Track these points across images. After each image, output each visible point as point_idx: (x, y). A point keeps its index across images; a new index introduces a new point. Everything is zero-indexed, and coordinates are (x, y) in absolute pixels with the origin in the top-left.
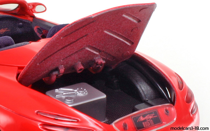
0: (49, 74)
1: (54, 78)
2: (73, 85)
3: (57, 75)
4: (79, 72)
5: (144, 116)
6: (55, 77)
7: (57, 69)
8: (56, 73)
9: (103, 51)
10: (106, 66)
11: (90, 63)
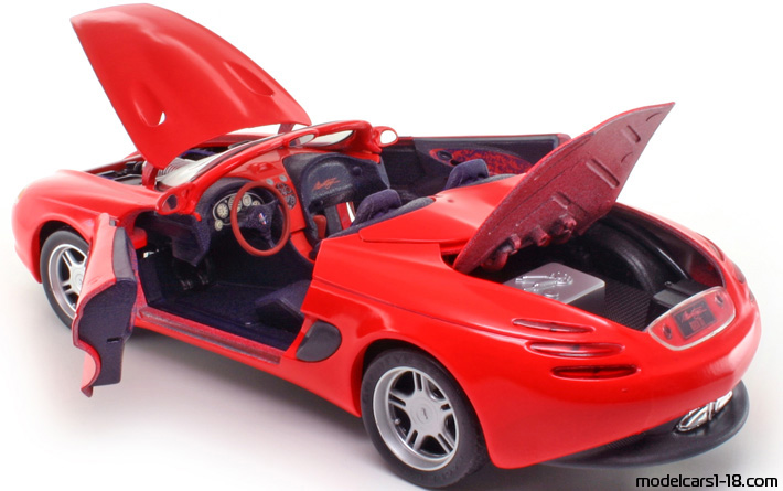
0: (495, 255)
1: (504, 259)
2: (538, 269)
3: (509, 253)
4: (540, 244)
5: (689, 312)
6: (506, 256)
7: (508, 242)
8: (507, 249)
9: (574, 203)
10: (575, 229)
11: (555, 227)
